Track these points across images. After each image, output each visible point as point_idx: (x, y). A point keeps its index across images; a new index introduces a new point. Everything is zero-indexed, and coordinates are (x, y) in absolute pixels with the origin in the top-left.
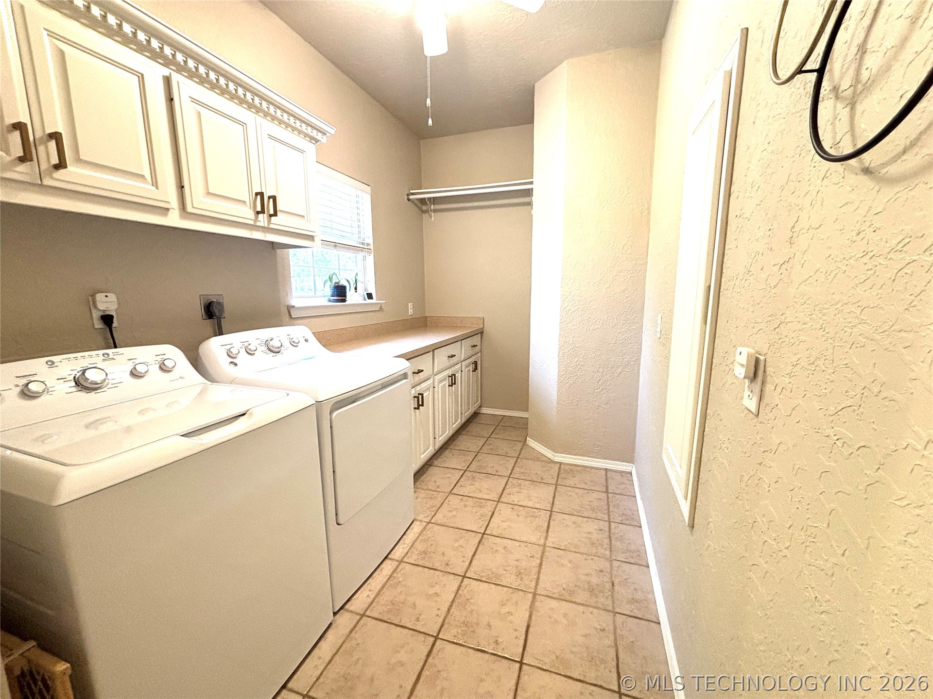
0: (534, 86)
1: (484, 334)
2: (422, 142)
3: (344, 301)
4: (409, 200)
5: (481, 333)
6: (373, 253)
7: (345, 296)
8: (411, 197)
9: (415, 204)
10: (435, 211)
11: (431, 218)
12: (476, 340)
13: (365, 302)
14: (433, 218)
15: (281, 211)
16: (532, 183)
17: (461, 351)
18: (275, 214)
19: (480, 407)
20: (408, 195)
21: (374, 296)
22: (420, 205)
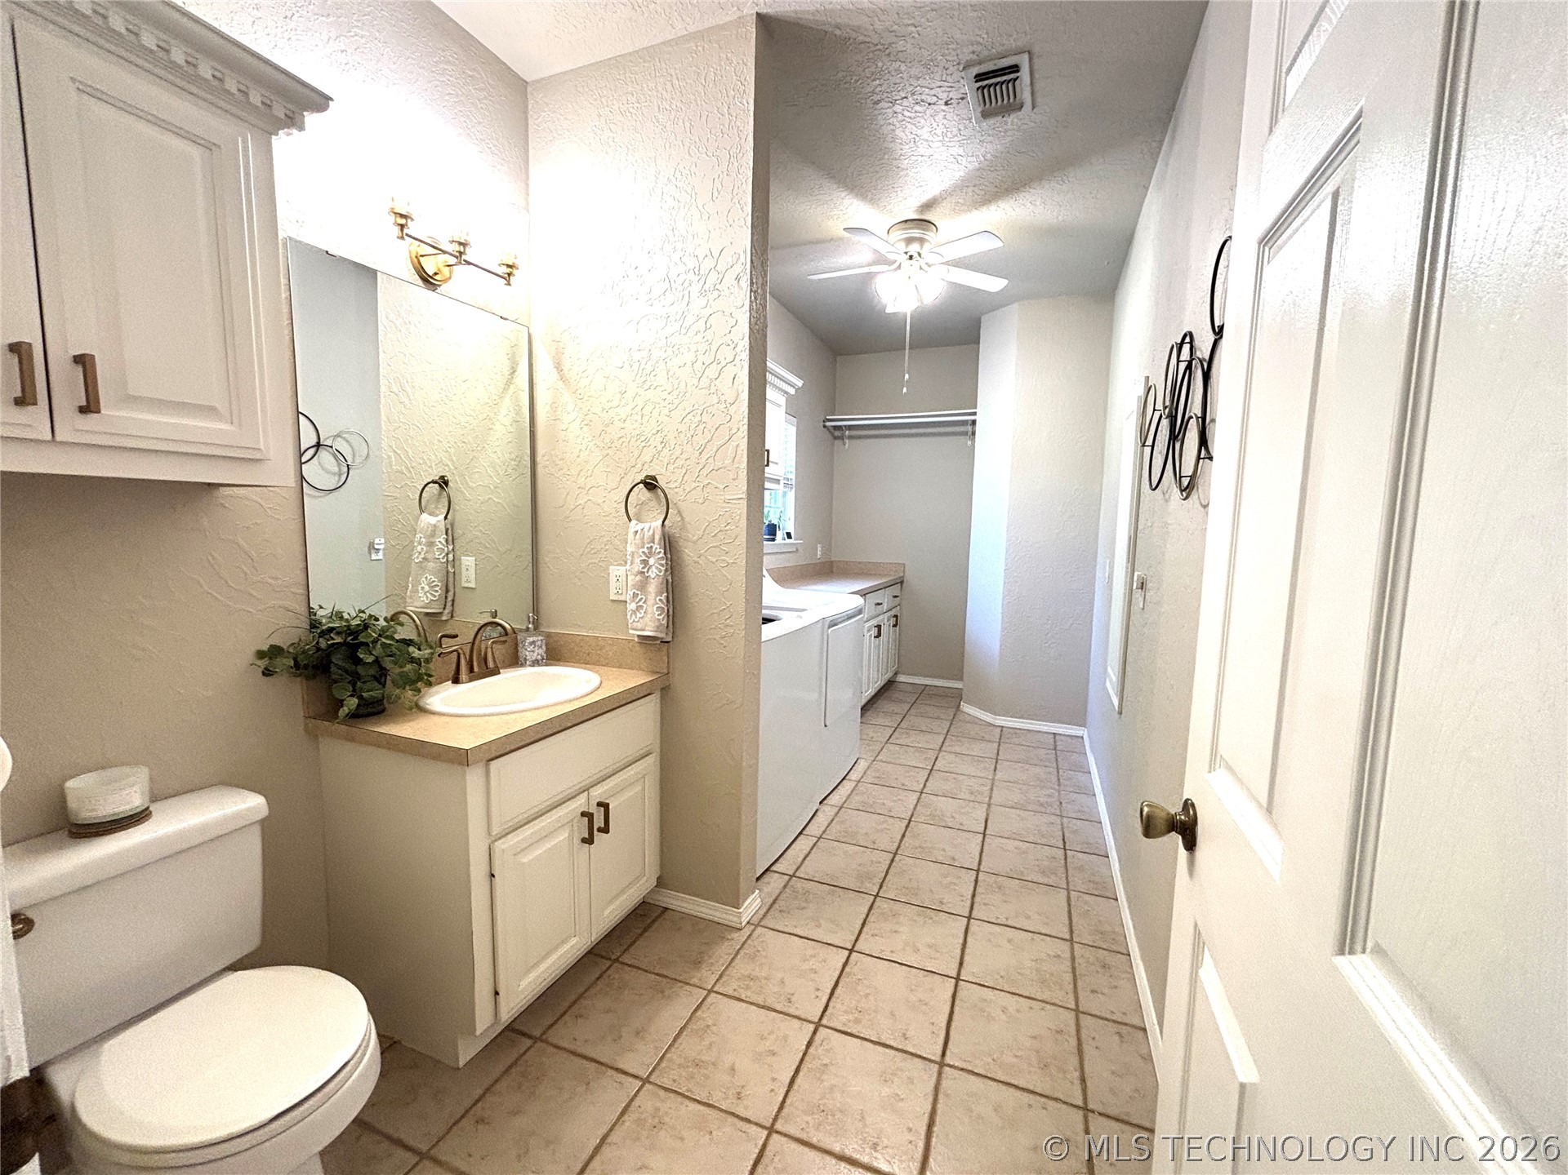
0: (980, 319)
1: (904, 585)
2: (838, 358)
3: (774, 540)
4: (825, 426)
5: (901, 582)
6: (794, 489)
7: (775, 535)
8: (828, 424)
9: (828, 429)
10: (850, 437)
11: (844, 445)
12: (896, 590)
13: (784, 542)
14: (847, 445)
15: (772, 462)
16: (975, 414)
17: (885, 598)
18: (768, 465)
19: (896, 674)
20: (824, 421)
21: (793, 535)
22: (833, 431)
